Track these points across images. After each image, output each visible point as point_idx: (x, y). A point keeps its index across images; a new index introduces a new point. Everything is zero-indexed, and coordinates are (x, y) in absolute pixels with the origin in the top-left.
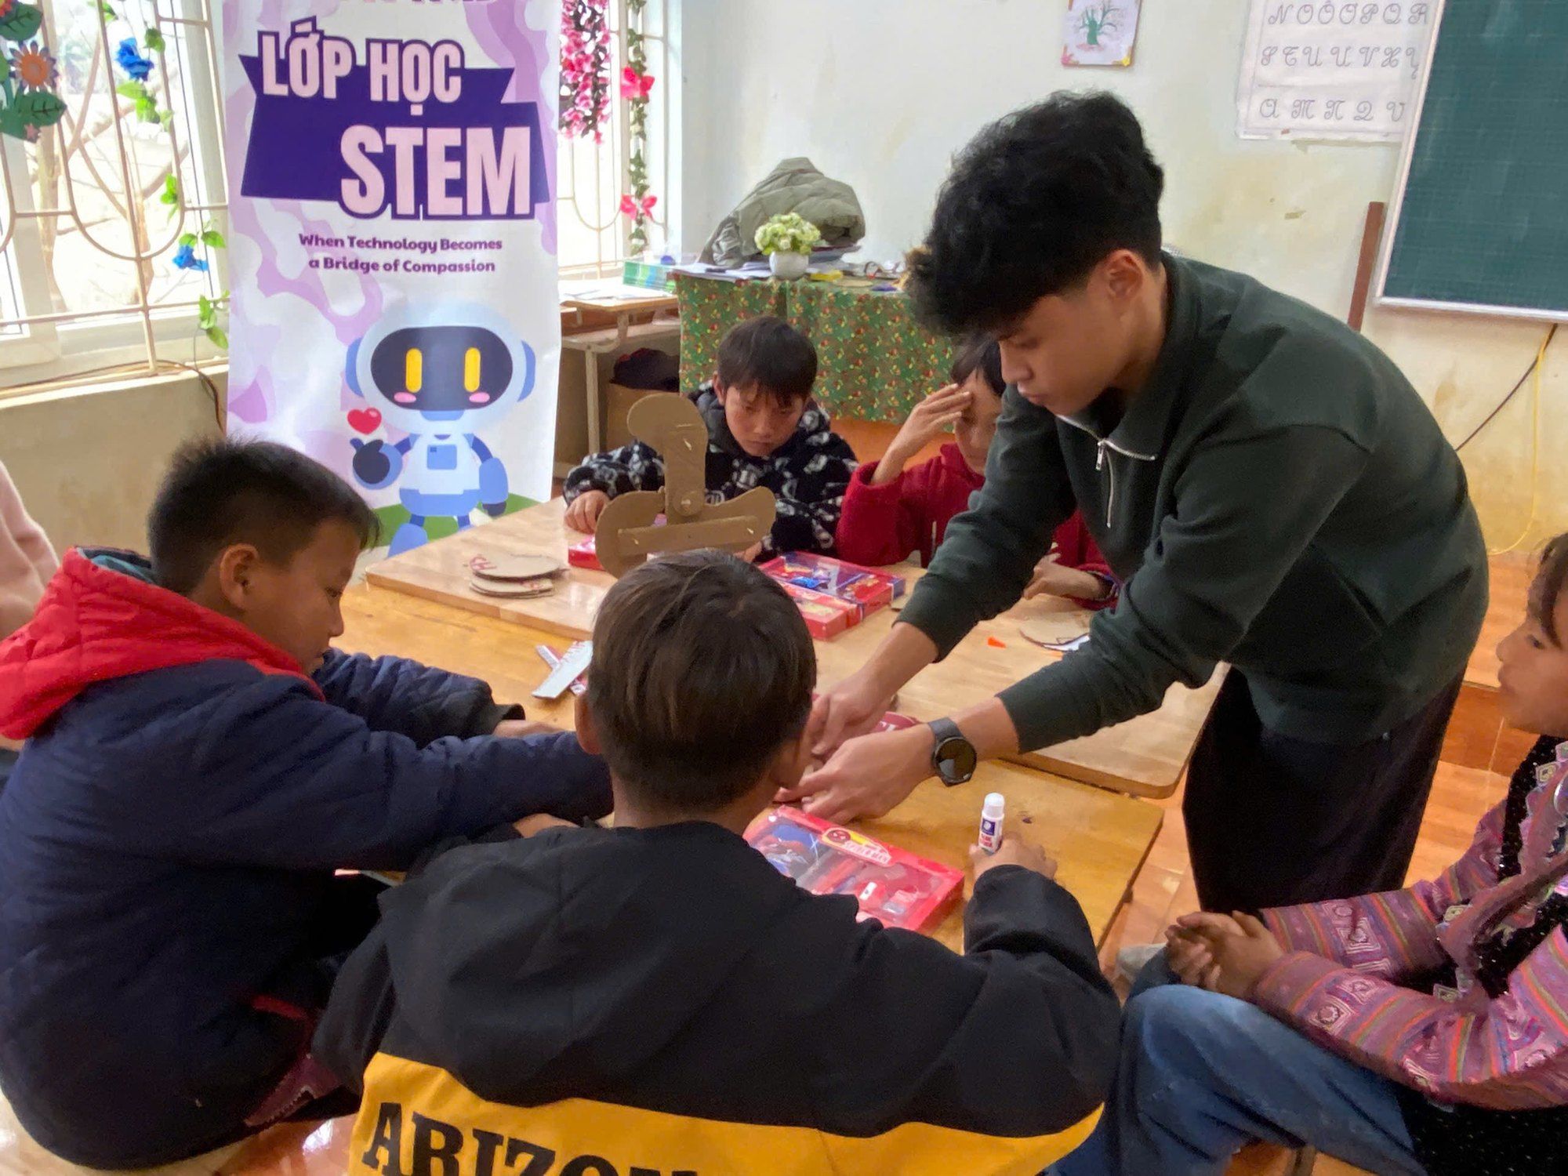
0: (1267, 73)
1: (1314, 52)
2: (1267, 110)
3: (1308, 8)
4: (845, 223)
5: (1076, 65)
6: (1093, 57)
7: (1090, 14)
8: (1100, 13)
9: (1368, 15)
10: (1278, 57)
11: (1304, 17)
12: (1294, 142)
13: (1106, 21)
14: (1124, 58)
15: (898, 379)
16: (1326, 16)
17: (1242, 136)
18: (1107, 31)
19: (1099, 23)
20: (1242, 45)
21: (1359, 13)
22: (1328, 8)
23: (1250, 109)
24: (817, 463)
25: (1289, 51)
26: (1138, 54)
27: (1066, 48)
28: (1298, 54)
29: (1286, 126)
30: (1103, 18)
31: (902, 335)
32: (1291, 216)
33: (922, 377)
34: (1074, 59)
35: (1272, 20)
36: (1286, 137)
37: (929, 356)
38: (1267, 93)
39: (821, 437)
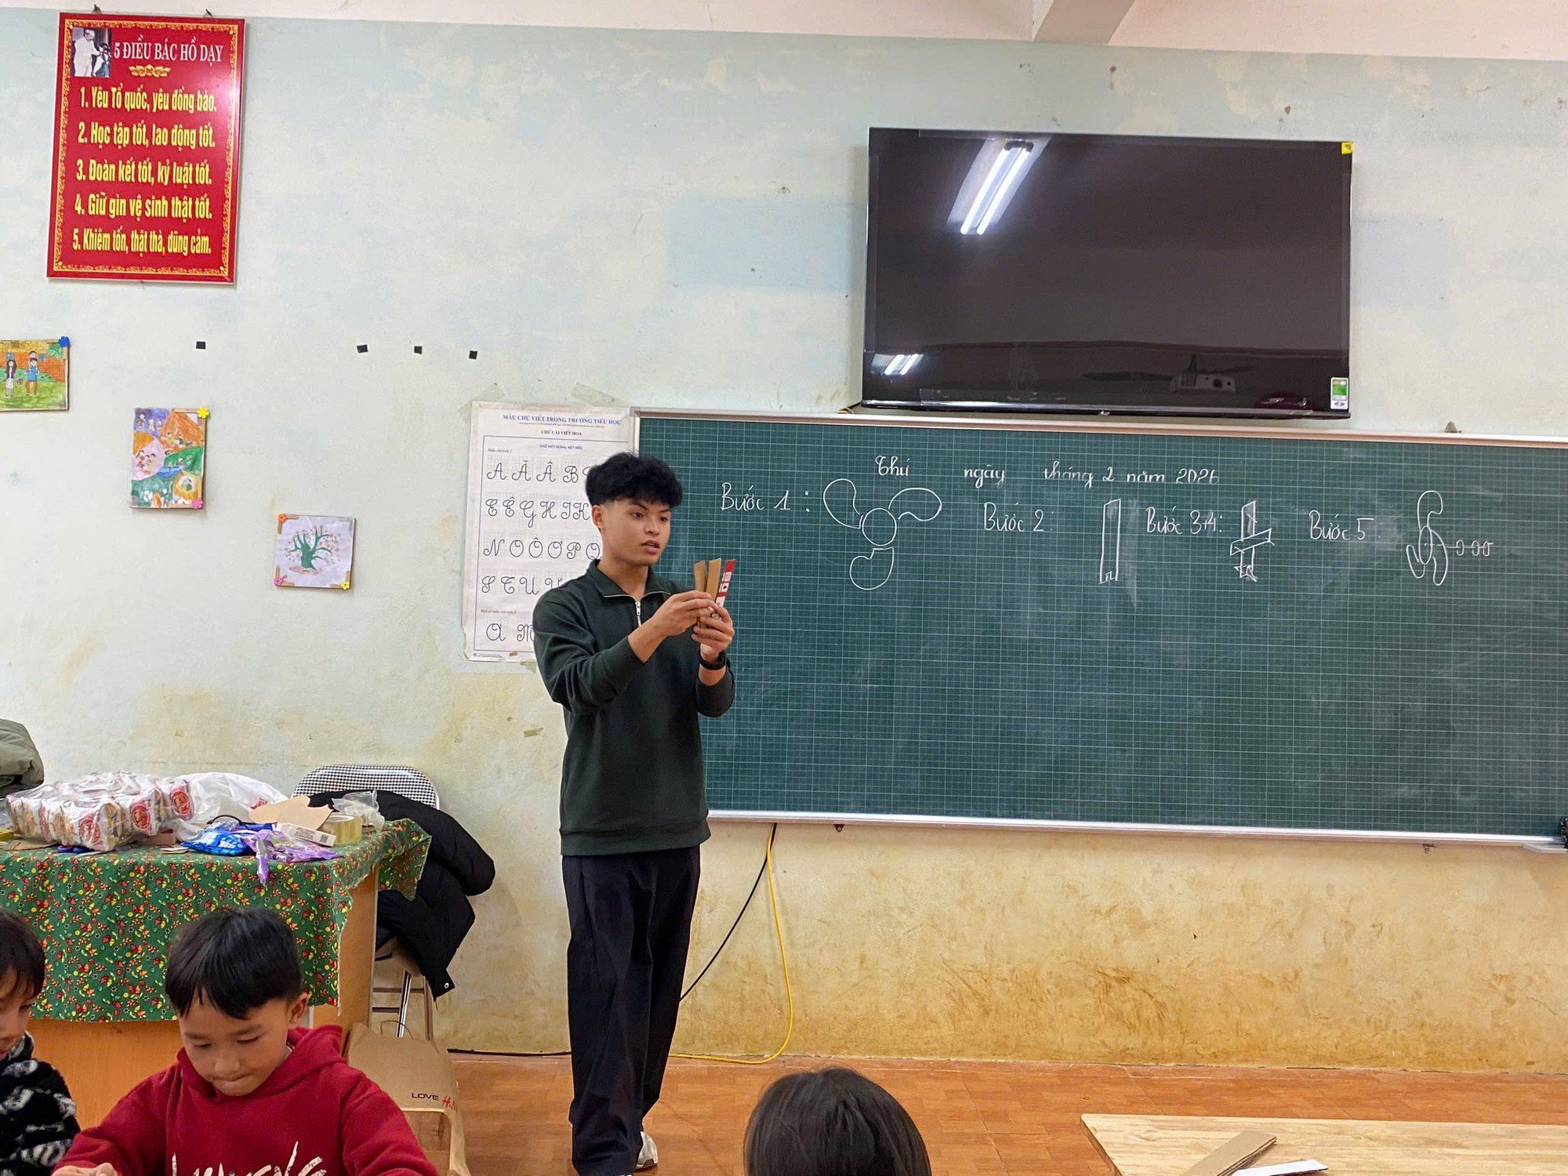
0: (489, 599)
1: (530, 582)
2: (494, 634)
3: (518, 543)
4: (16, 770)
5: (292, 587)
6: (309, 579)
7: (302, 538)
8: (313, 538)
9: (573, 552)
10: (498, 585)
11: (516, 551)
12: (522, 663)
13: (319, 546)
14: (343, 582)
15: (93, 961)
16: (535, 551)
17: (472, 658)
18: (321, 556)
19: (312, 547)
20: (461, 573)
21: (565, 551)
22: (537, 544)
23: (477, 631)
24: (17, 1098)
25: (507, 581)
26: (356, 579)
27: (278, 569)
28: (515, 584)
29: (514, 649)
30: (316, 542)
31: (99, 905)
32: (528, 734)
33: (128, 955)
34: (288, 580)
35: (487, 552)
36: (514, 659)
37: (137, 928)
38: (492, 618)
39: (27, 1065)
